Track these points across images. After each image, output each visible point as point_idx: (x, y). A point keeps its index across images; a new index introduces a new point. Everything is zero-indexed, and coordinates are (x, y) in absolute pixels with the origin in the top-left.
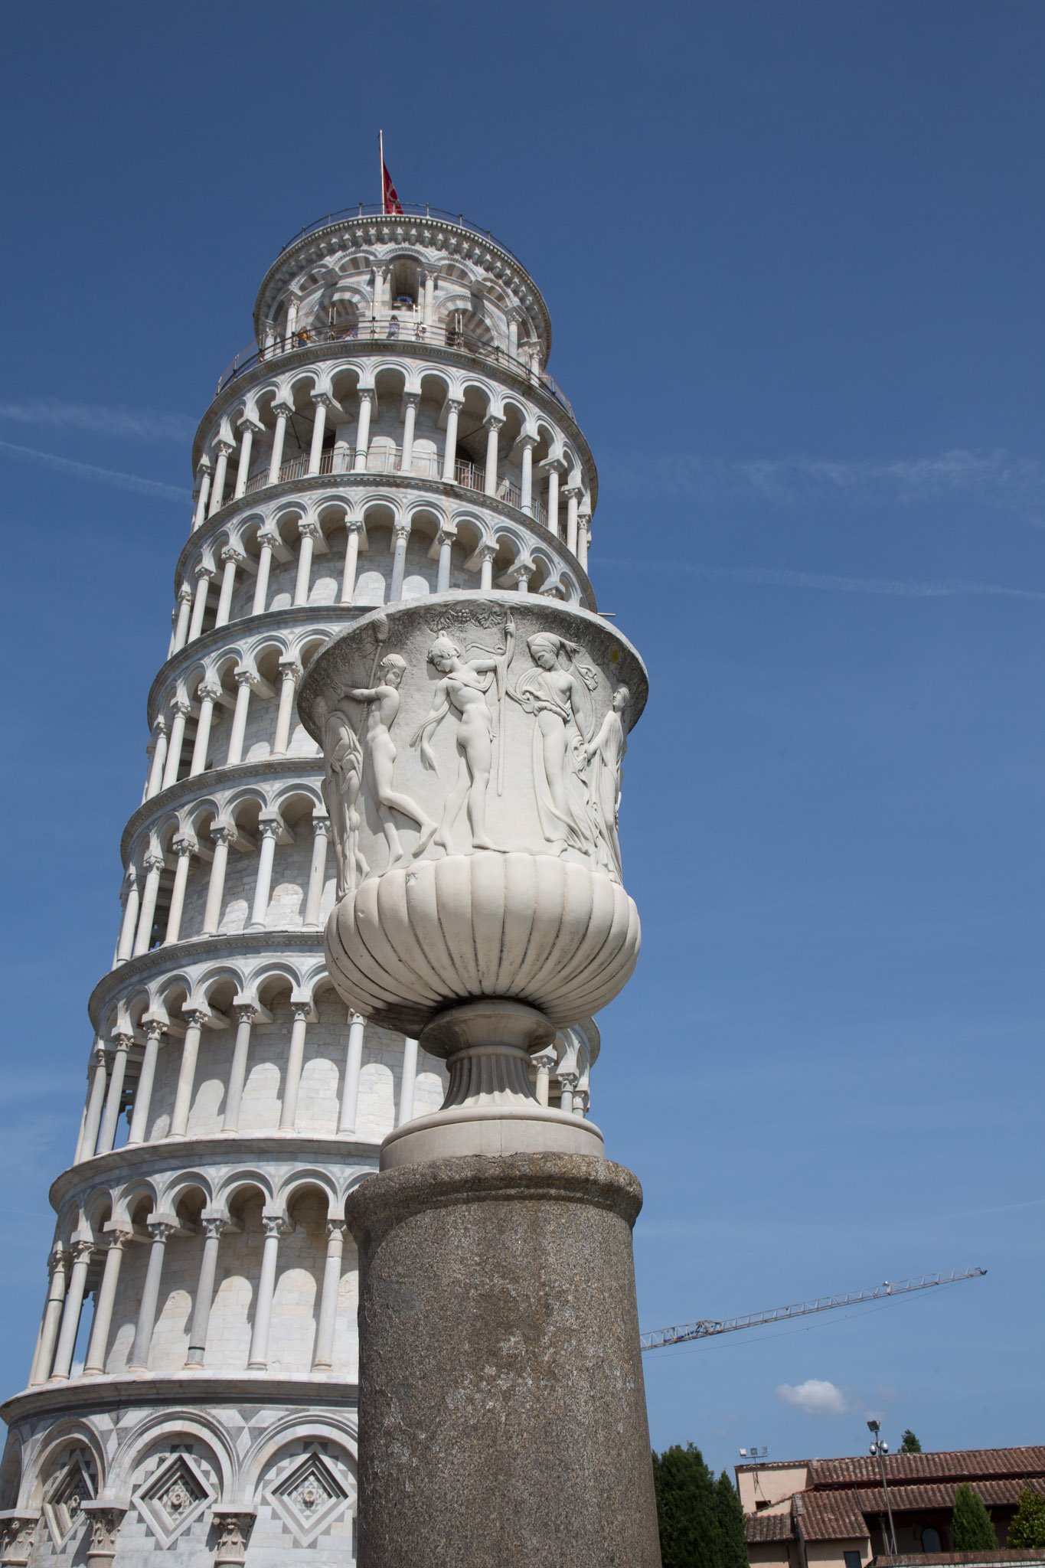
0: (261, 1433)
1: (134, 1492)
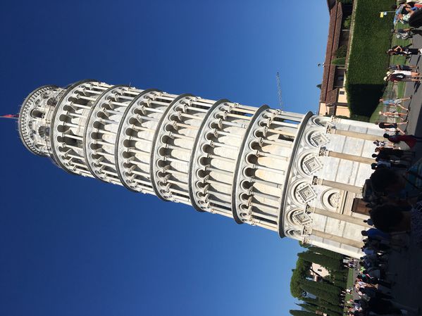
0: (298, 173)
1: (304, 203)
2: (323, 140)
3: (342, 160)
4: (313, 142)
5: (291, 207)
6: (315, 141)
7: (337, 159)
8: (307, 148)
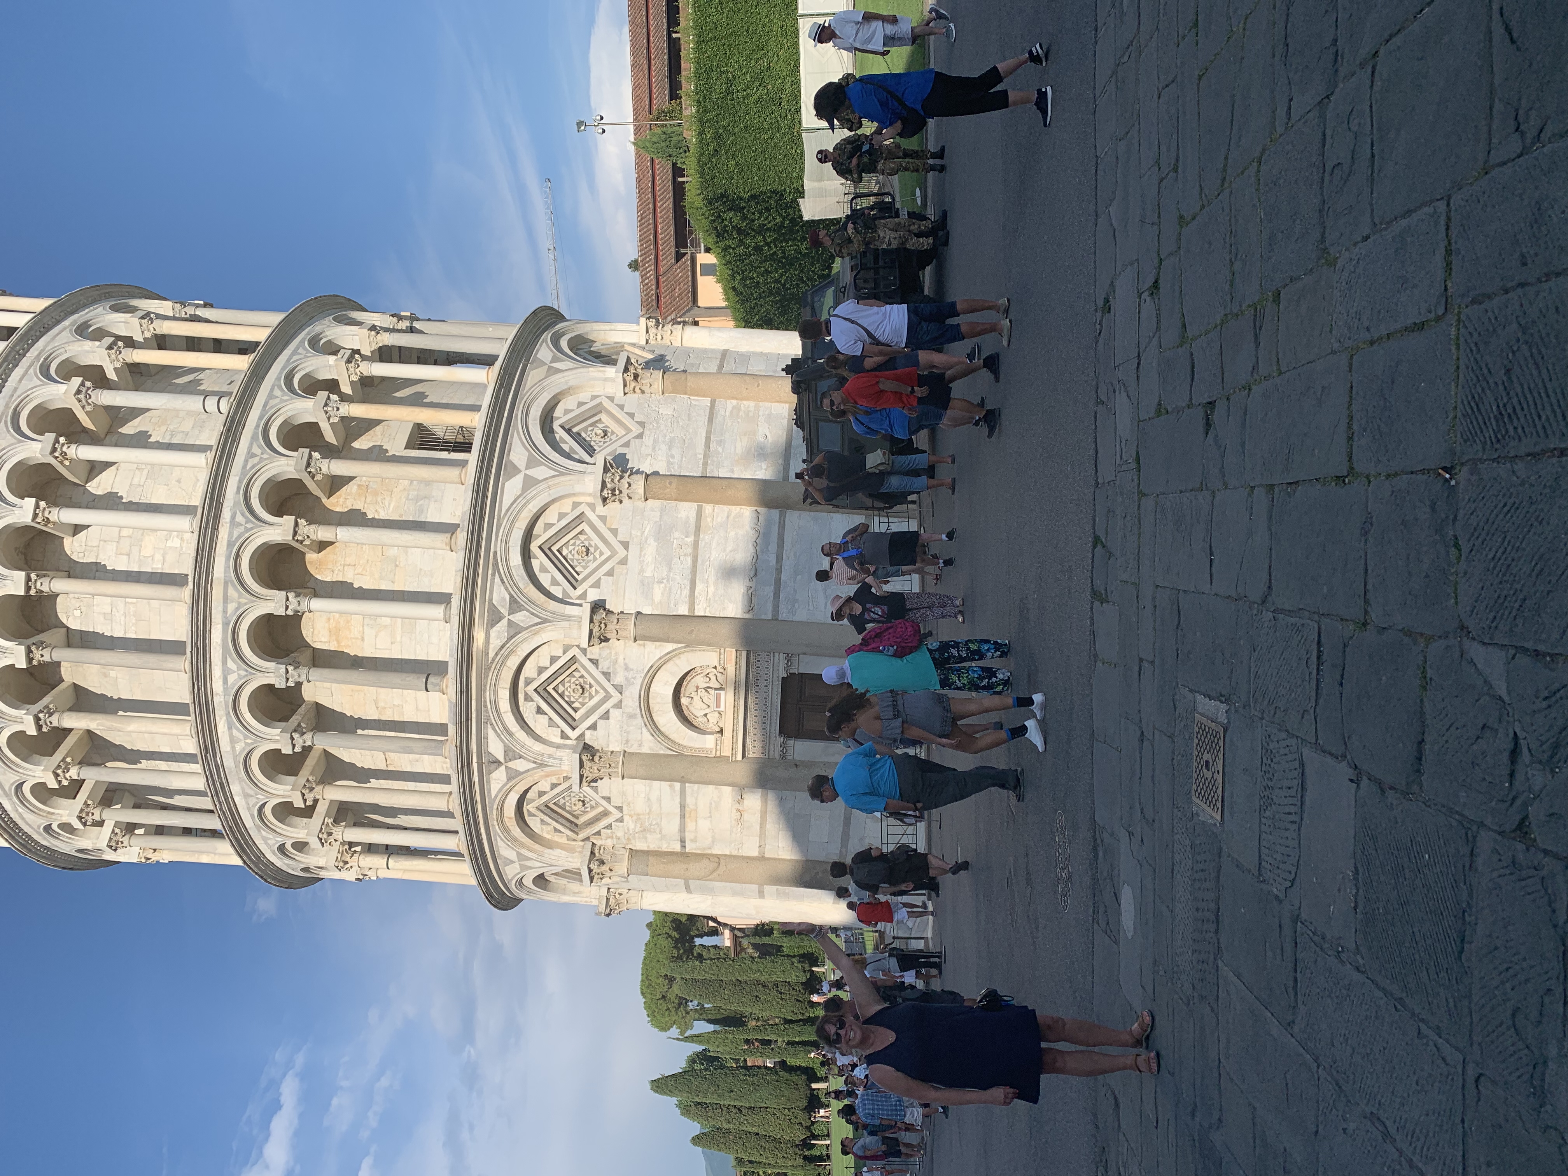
0: (516, 601)
1: (568, 738)
2: (612, 426)
3: (708, 508)
4: (568, 444)
5: (513, 775)
6: (577, 438)
7: (687, 510)
8: (540, 472)
